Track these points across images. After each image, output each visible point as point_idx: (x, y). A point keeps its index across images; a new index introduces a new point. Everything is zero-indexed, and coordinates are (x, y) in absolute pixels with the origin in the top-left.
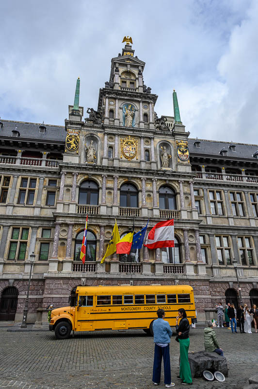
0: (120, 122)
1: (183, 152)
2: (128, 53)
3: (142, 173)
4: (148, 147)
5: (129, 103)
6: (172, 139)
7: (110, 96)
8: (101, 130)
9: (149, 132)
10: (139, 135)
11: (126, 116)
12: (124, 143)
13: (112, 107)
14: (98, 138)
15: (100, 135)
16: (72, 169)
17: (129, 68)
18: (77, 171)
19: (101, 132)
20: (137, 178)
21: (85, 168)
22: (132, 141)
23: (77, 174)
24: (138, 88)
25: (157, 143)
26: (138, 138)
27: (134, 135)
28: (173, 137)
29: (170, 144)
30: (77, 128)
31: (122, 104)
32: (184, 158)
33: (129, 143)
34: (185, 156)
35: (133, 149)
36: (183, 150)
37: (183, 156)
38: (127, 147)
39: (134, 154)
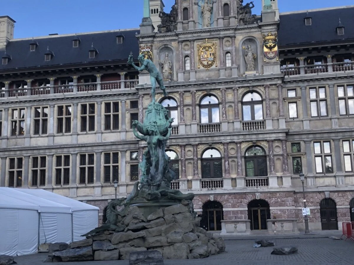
1: (271, 48)
3: (221, 83)
4: (229, 49)
6: (257, 33)
8: (174, 38)
9: (229, 30)
10: (218, 36)
13: (185, 5)
14: (172, 48)
15: (174, 44)
16: (148, 90)
19: (174, 40)
20: (217, 89)
22: (210, 45)
25: (239, 41)
26: (217, 39)
27: (211, 37)
28: (260, 30)
29: (255, 40)
30: (149, 41)
32: (271, 55)
33: (207, 48)
34: (273, 53)
35: (212, 55)
36: (270, 46)
37: (271, 53)
38: (205, 54)
39: (212, 61)
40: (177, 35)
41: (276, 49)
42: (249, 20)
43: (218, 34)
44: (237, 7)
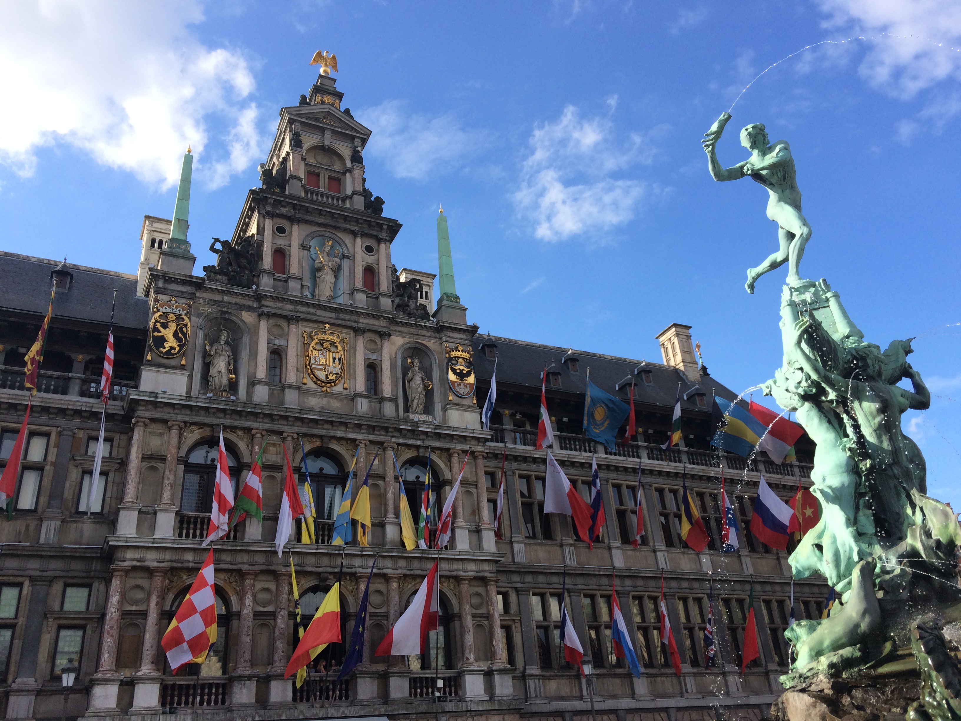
0: (302, 286)
1: (462, 376)
2: (327, 99)
3: (359, 426)
4: (374, 357)
5: (327, 234)
6: (433, 340)
7: (278, 212)
8: (250, 303)
9: (378, 317)
10: (354, 325)
11: (319, 269)
12: (313, 344)
13: (281, 242)
14: (242, 326)
15: (248, 317)
16: (167, 410)
17: (328, 140)
18: (180, 418)
19: (250, 309)
20: (347, 440)
21: (207, 409)
22: (334, 339)
23: (182, 425)
24: (351, 197)
25: (397, 347)
26: (349, 331)
27: (340, 322)
28: (438, 335)
29: (429, 353)
30: (183, 292)
31: (308, 236)
32: (462, 390)
33: (326, 344)
34: (465, 385)
35: (337, 360)
36: (461, 371)
37: (462, 385)
38: (321, 356)
39: (337, 374)
40: (259, 297)
41: (472, 379)
43: (355, 322)
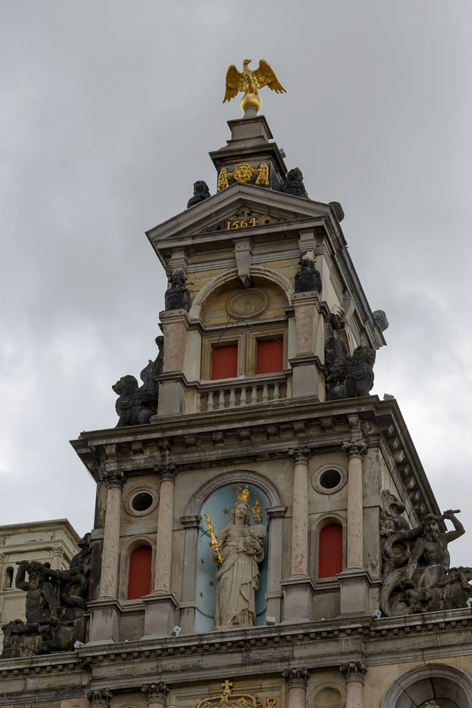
0: (178, 611)
2: (243, 170)
5: (237, 477)
7: (129, 467)
10: (281, 667)
13: (139, 529)
17: (244, 262)
24: (291, 373)
25: (384, 691)
26: (275, 682)
27: (251, 670)
31: (194, 496)
40: (86, 666)
42: (439, 590)
43: (282, 660)
44: (384, 537)
